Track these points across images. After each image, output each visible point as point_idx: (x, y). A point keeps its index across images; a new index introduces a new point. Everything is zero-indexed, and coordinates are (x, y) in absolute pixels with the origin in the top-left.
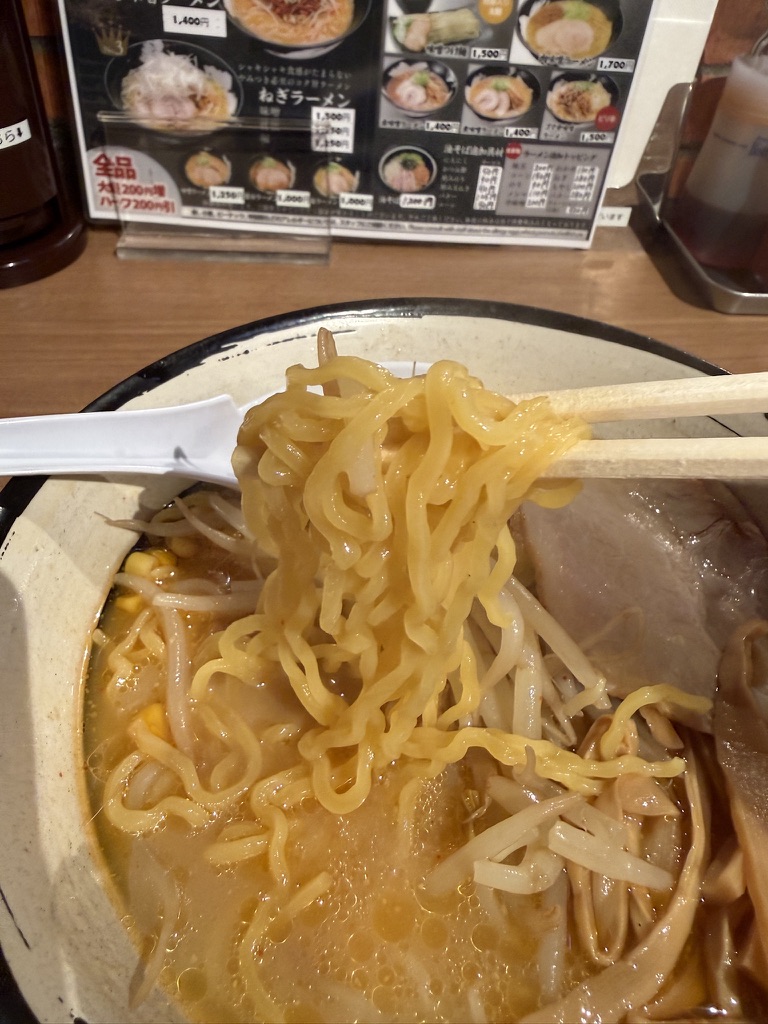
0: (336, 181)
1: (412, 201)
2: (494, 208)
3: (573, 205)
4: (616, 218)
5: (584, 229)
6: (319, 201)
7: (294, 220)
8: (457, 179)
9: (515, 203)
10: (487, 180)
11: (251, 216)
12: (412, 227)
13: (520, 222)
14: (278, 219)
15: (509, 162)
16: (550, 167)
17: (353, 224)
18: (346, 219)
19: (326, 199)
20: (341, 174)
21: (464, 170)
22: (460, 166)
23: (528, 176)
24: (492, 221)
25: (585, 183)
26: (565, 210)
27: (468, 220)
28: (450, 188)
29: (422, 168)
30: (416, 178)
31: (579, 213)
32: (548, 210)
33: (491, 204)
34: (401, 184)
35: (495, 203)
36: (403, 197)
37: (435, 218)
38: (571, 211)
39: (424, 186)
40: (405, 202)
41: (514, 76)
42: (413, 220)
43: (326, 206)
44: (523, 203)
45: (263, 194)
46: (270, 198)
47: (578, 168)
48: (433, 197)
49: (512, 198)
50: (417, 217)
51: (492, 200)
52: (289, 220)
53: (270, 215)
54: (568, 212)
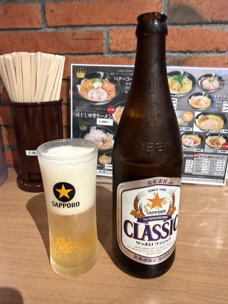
3: (217, 172)
5: (222, 179)
10: (188, 164)
13: (200, 177)
15: (195, 159)
16: (208, 160)
23: (202, 163)
24: (191, 176)
27: (183, 176)
31: (220, 175)
32: (209, 173)
33: (190, 171)
41: (195, 135)
44: (201, 171)
47: (218, 161)
49: (197, 169)
54: (216, 174)
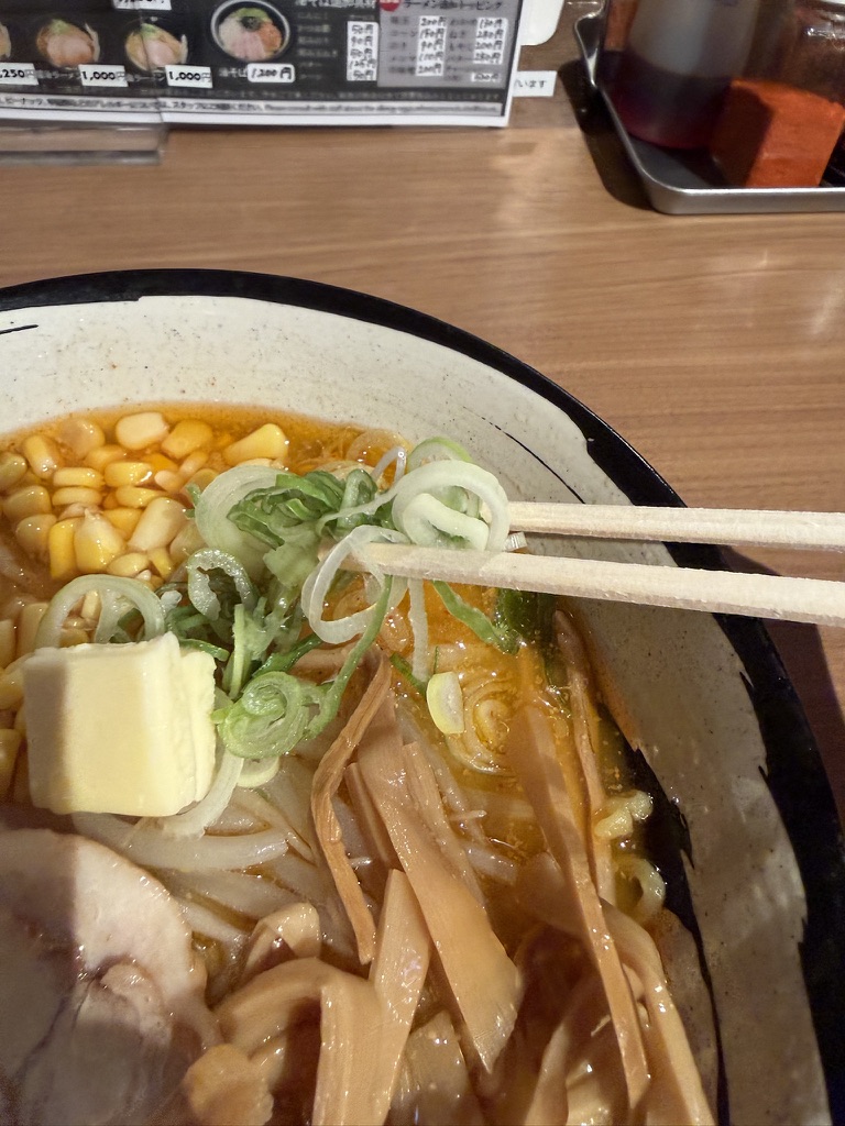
0: (157, 49)
1: (263, 73)
2: (374, 78)
3: (479, 69)
4: (538, 85)
5: (497, 101)
6: (139, 78)
7: (110, 104)
8: (317, 41)
9: (402, 70)
10: (360, 41)
11: (50, 102)
12: (268, 107)
13: (412, 94)
14: (88, 103)
15: (385, 15)
16: (442, 19)
17: (191, 106)
18: (180, 101)
19: (148, 74)
20: (161, 40)
21: (326, 28)
22: (320, 23)
23: (414, 34)
24: (374, 95)
25: (492, 41)
26: (469, 77)
27: (342, 95)
28: (310, 54)
29: (269, 28)
30: (264, 41)
31: (489, 80)
32: (446, 78)
33: (368, 72)
34: (245, 51)
35: (375, 70)
36: (250, 68)
37: (298, 95)
38: (477, 77)
39: (275, 52)
40: (254, 73)
42: (269, 98)
43: (148, 84)
44: (412, 70)
45: (60, 71)
46: (71, 76)
47: (480, 20)
48: (290, 66)
49: (397, 64)
50: (273, 95)
51: (371, 68)
52: (103, 106)
53: (76, 99)
54: (472, 79)
